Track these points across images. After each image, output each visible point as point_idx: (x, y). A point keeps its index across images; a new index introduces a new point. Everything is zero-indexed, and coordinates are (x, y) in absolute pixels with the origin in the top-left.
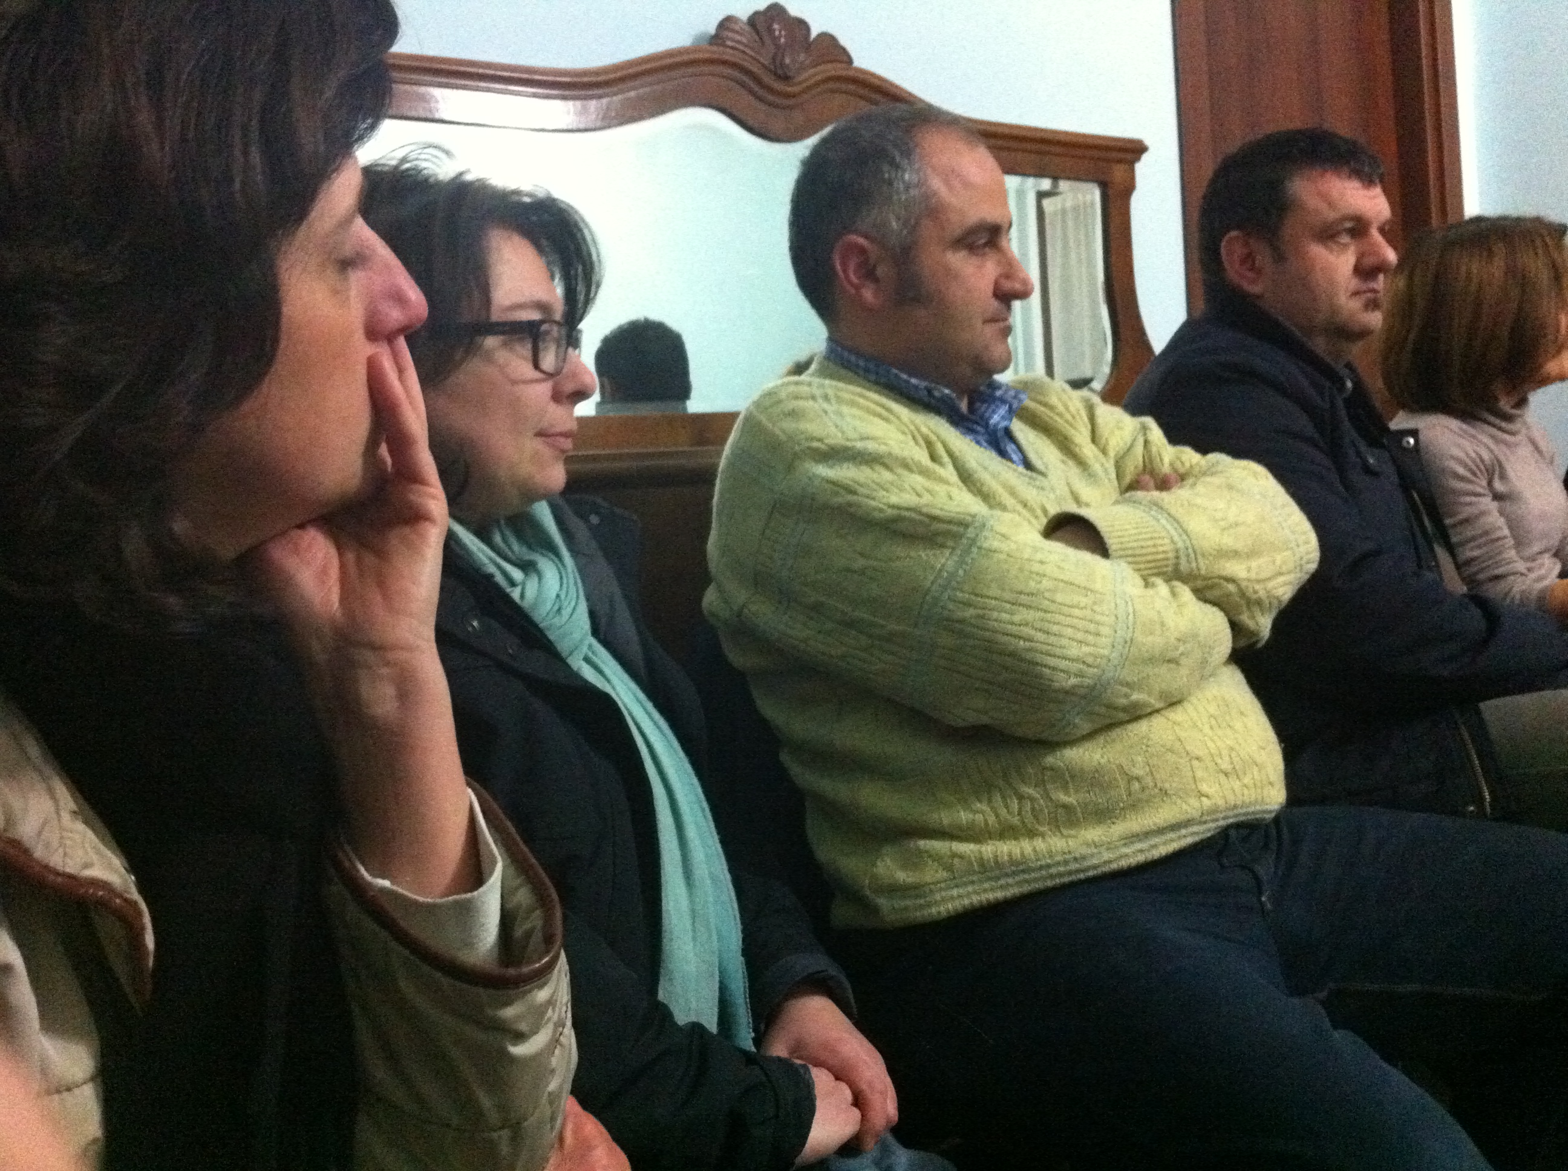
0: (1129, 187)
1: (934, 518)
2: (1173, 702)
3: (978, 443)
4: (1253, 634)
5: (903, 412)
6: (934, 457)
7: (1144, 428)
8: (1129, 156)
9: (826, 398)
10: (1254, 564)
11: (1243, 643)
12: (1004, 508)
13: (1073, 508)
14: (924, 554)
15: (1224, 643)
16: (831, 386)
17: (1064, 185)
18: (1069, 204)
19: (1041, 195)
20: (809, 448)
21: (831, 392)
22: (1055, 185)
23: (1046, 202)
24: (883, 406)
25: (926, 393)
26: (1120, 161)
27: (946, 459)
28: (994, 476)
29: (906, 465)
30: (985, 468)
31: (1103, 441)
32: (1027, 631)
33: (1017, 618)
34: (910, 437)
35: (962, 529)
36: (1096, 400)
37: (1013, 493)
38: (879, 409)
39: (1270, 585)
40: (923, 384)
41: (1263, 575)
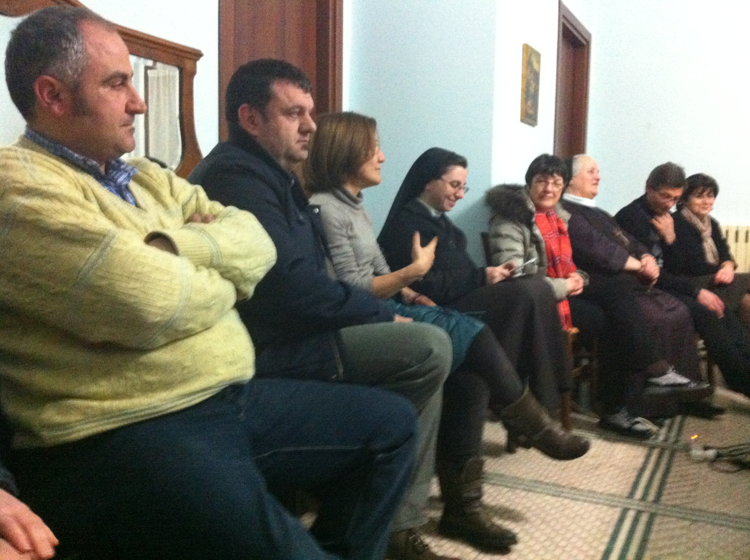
0: (193, 73)
1: (86, 231)
2: (207, 328)
3: (111, 191)
4: (245, 294)
5: (70, 172)
6: (86, 197)
7: (196, 191)
8: (194, 57)
9: (25, 159)
10: (248, 261)
11: (241, 298)
12: (124, 228)
13: (159, 229)
14: (80, 250)
15: (232, 298)
16: (28, 154)
17: (159, 65)
18: (161, 74)
19: (147, 68)
20: (14, 187)
21: (29, 157)
22: (154, 64)
23: (149, 72)
24: (59, 167)
25: (83, 162)
26: (190, 59)
27: (93, 199)
28: (120, 210)
29: (71, 201)
30: (115, 205)
31: (176, 195)
32: (134, 293)
33: (130, 286)
34: (73, 185)
35: (101, 238)
36: (173, 174)
37: (129, 218)
38: (56, 169)
39: (255, 271)
40: (82, 158)
41: (252, 266)
